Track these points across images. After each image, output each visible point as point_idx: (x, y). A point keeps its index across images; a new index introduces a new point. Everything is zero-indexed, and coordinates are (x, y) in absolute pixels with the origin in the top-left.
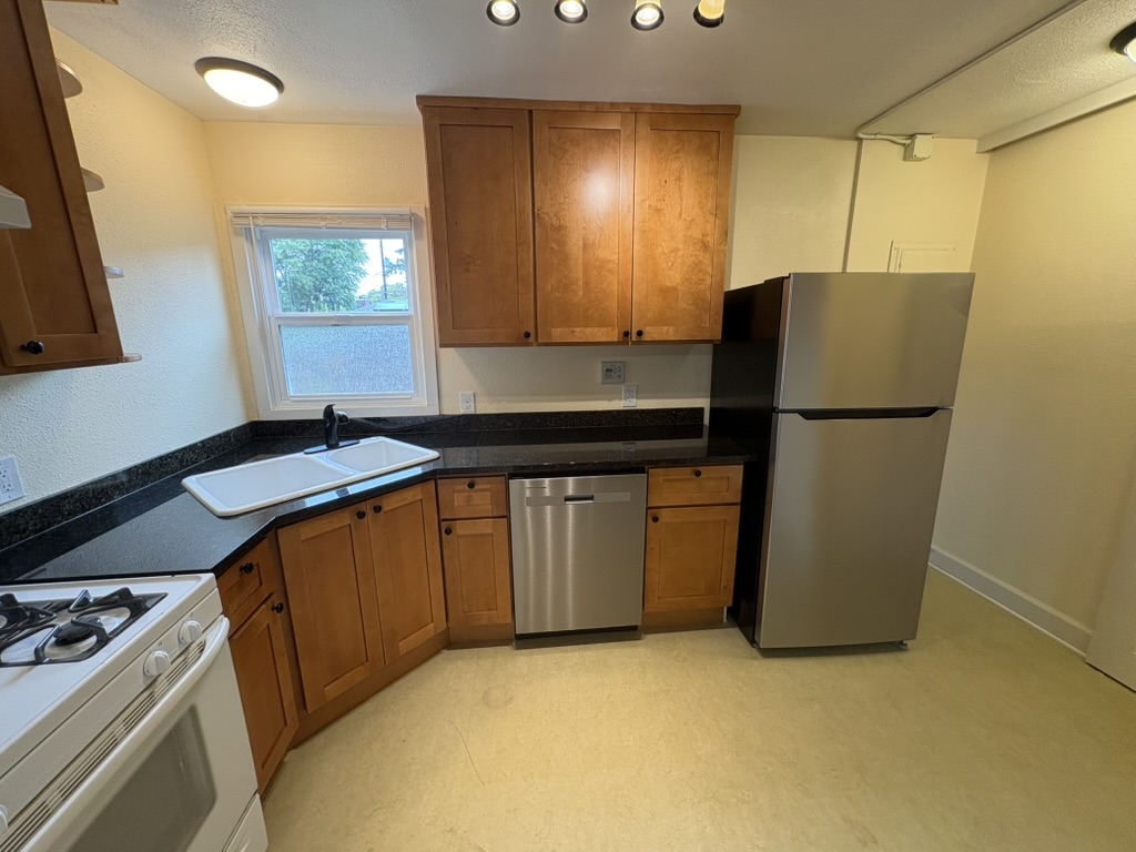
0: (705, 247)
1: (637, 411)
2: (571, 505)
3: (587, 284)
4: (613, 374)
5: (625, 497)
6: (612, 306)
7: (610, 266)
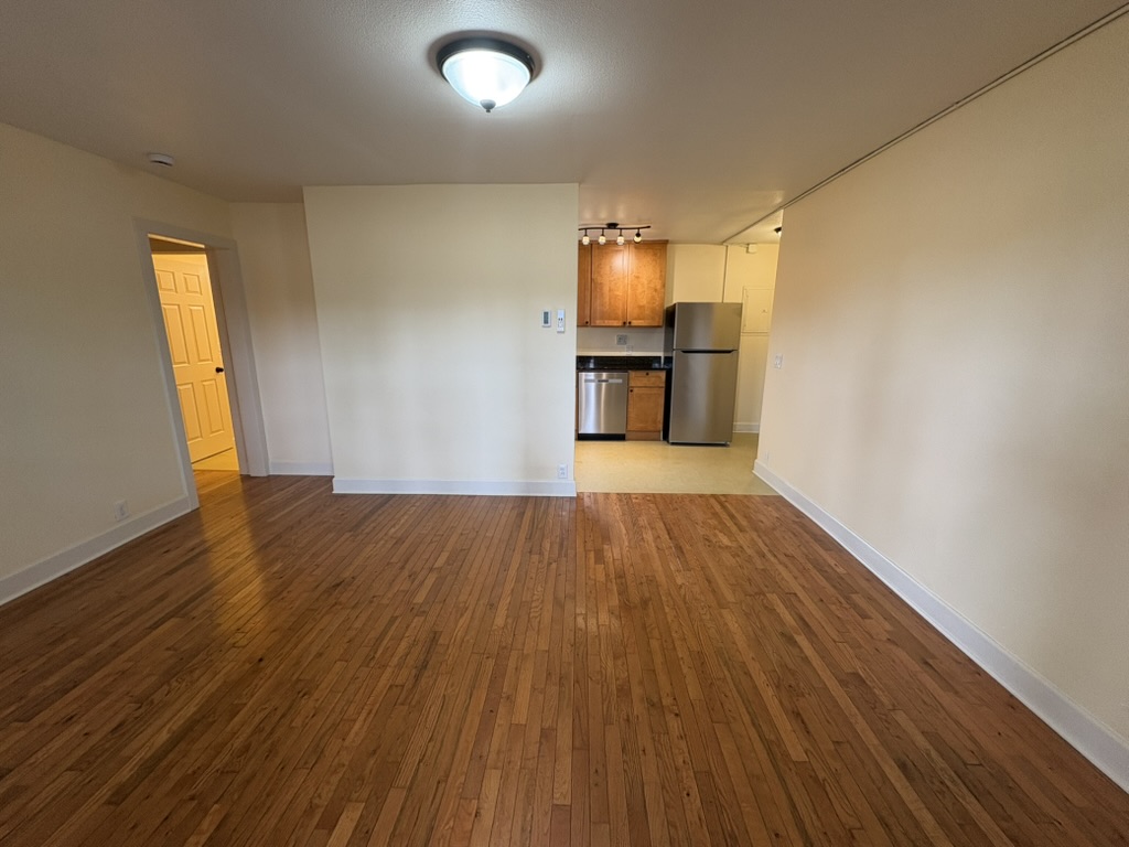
0: (656, 290)
2: (604, 384)
3: (610, 304)
4: (622, 340)
5: (620, 381)
6: (620, 313)
7: (619, 297)
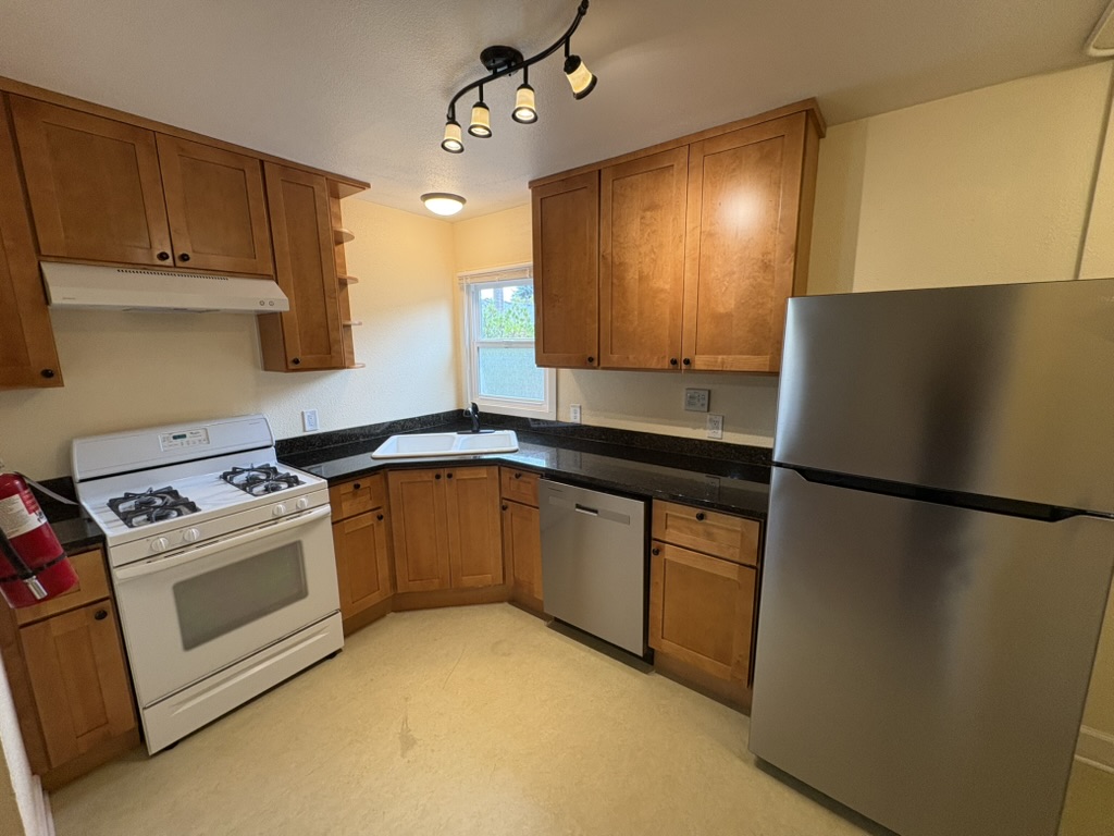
0: (765, 266)
1: (722, 444)
3: (641, 313)
4: (697, 401)
6: (664, 334)
7: (663, 296)
